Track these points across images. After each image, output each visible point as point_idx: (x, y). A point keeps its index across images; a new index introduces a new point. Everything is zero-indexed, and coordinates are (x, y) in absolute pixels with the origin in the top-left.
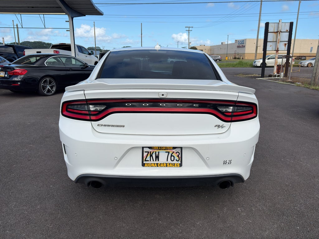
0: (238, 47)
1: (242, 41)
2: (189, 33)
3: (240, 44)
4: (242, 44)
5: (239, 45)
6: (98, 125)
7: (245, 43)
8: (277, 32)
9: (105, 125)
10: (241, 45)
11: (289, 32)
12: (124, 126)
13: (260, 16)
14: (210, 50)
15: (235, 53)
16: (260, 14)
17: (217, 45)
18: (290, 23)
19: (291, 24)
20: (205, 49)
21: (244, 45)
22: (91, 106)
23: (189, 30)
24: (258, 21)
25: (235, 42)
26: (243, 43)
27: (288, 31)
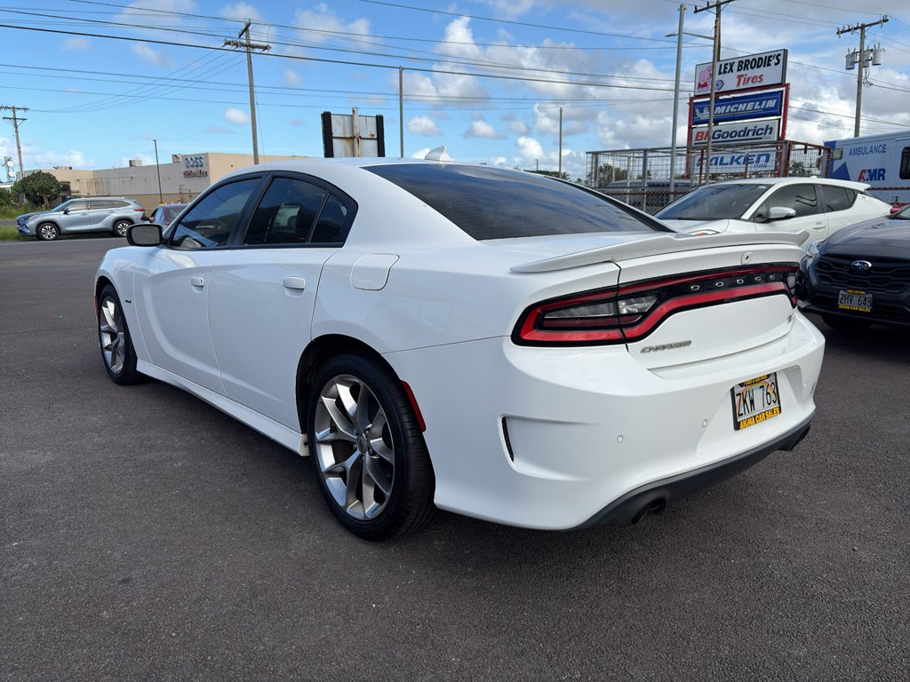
0: (188, 175)
1: (196, 158)
2: (16, 127)
3: (192, 166)
4: (197, 166)
5: (191, 169)
6: (643, 351)
7: (207, 165)
8: (352, 138)
9: (657, 349)
10: (194, 170)
11: (377, 139)
12: (688, 343)
13: (252, 93)
14: (96, 183)
15: (180, 193)
16: (251, 86)
17: (116, 167)
18: (377, 117)
19: (379, 120)
20: (78, 180)
21: (203, 169)
22: (622, 304)
23: (15, 119)
24: (249, 106)
25: (174, 162)
26: (201, 166)
27: (375, 137)
